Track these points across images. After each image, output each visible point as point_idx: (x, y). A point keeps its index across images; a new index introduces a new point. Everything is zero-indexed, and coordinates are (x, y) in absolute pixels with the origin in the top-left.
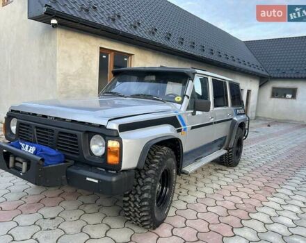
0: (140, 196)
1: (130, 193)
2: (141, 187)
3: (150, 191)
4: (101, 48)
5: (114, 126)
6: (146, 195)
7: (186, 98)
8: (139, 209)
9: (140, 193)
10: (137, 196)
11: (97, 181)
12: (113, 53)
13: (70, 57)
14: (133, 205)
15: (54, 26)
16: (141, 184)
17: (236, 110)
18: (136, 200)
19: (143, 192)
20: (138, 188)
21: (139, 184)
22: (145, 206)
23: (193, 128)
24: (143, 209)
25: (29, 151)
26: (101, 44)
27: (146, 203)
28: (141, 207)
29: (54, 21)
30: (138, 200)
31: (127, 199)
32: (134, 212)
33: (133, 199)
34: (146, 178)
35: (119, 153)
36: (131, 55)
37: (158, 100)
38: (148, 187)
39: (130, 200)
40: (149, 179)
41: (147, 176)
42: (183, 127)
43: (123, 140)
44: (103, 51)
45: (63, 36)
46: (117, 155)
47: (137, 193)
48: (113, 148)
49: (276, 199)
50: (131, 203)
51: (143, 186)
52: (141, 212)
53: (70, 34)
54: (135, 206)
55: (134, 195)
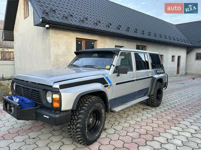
0: (76, 125)
1: (71, 124)
2: (76, 120)
3: (81, 123)
4: (76, 38)
5: (57, 86)
6: (78, 125)
7: (112, 66)
8: (75, 133)
9: (75, 124)
10: (74, 126)
11: (48, 117)
12: (84, 40)
13: (58, 45)
14: (72, 131)
15: (47, 28)
16: (76, 119)
17: (156, 71)
18: (73, 128)
19: (77, 123)
20: (75, 121)
21: (75, 119)
22: (78, 132)
23: (117, 84)
24: (78, 133)
25: (16, 101)
26: (77, 36)
27: (79, 130)
28: (77, 132)
29: (47, 26)
30: (74, 128)
31: (69, 127)
32: (73, 135)
33: (72, 128)
34: (79, 115)
35: (60, 101)
36: (96, 40)
37: (96, 68)
38: (80, 120)
39: (71, 128)
40: (80, 116)
41: (80, 114)
42: (109, 84)
43: (62, 94)
44: (78, 40)
45: (54, 33)
46: (58, 103)
47: (74, 124)
48: (56, 98)
49: (176, 127)
50: (72, 130)
51: (77, 120)
52: (77, 135)
53: (58, 32)
54: (74, 132)
55: (73, 125)
